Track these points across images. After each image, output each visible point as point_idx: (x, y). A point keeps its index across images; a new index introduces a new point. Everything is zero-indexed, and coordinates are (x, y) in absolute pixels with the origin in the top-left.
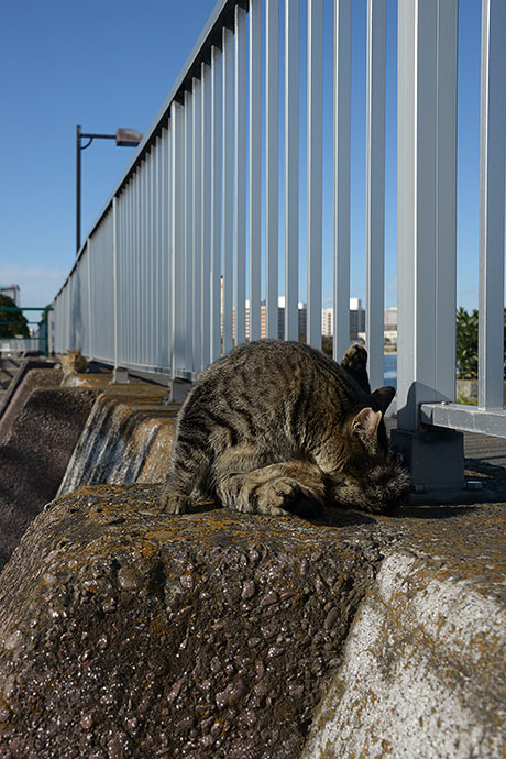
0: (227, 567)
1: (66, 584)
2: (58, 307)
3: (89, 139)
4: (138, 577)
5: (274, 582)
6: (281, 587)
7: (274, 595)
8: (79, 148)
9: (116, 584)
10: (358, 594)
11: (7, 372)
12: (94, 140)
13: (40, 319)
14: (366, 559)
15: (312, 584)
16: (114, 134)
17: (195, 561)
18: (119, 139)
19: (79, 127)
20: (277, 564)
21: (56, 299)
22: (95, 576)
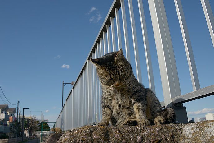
0: (130, 132)
1: (74, 138)
2: (57, 122)
3: (65, 84)
4: (100, 135)
5: (148, 136)
6: (150, 138)
7: (149, 141)
8: (63, 86)
9: (92, 137)
10: (177, 140)
11: (45, 138)
12: (67, 84)
13: (53, 125)
14: (176, 129)
15: (161, 137)
16: (71, 83)
17: (119, 130)
18: (72, 84)
19: (63, 82)
20: (148, 131)
21: (57, 120)
22: (84, 134)
